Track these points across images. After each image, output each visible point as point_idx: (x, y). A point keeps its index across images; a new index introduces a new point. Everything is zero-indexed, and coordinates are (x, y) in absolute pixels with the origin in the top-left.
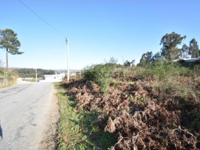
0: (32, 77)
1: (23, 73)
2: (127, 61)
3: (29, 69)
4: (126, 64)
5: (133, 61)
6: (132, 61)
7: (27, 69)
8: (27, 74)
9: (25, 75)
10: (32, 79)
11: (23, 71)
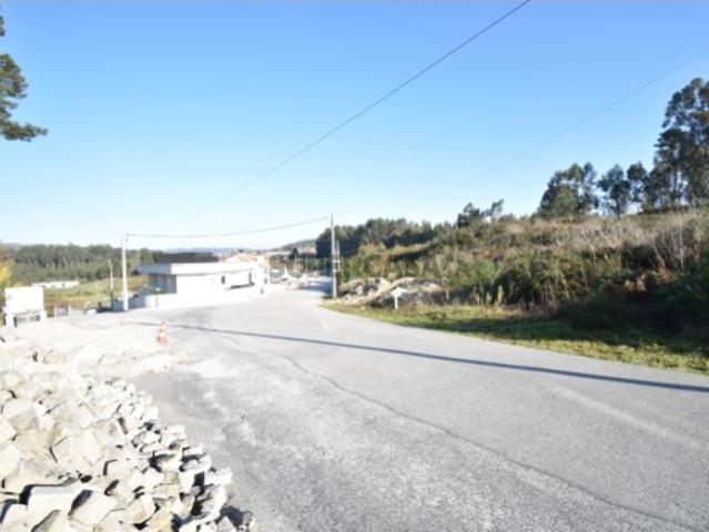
0: (72, 278)
1: (33, 261)
2: (470, 205)
3: (59, 248)
4: (464, 218)
5: (494, 205)
6: (489, 207)
7: (51, 246)
8: (52, 269)
9: (43, 272)
10: (75, 287)
11: (33, 255)
